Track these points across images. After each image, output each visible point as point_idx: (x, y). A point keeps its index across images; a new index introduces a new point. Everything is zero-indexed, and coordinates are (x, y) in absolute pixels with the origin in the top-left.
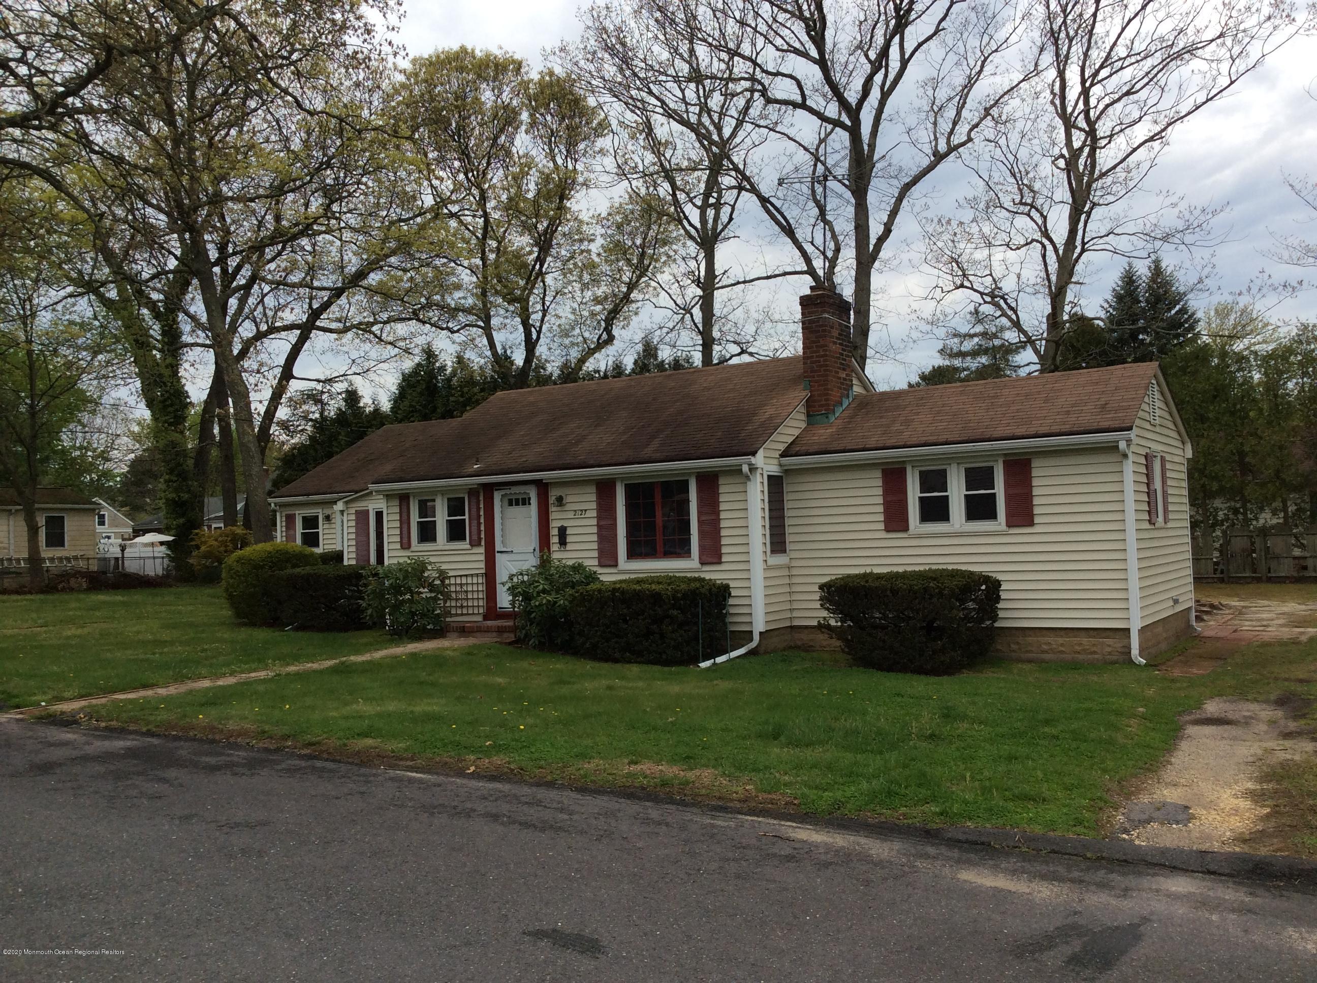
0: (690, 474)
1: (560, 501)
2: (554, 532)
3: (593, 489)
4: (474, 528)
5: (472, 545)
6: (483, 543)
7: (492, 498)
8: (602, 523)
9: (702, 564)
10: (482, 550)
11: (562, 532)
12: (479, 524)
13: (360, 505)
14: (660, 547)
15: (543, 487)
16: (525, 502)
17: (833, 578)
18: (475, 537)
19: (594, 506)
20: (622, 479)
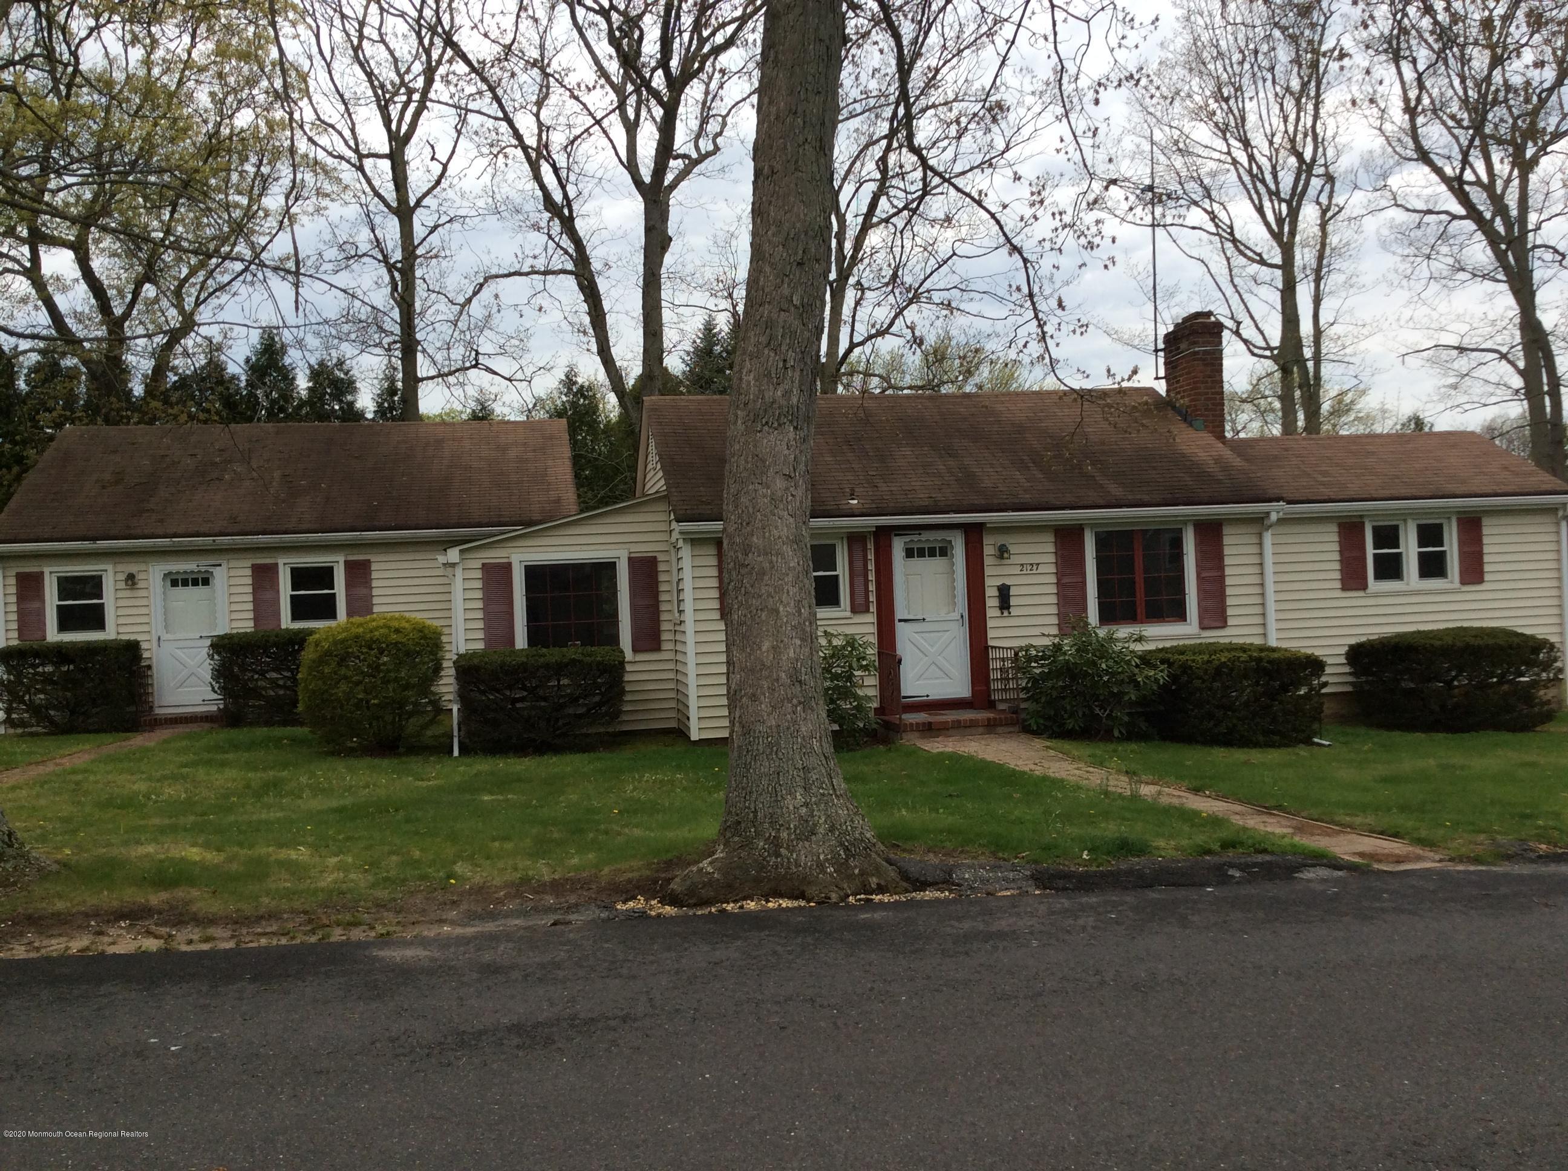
0: (1185, 523)
1: (1002, 552)
2: (991, 592)
3: (1050, 538)
4: (859, 590)
5: (855, 610)
6: (873, 608)
7: (890, 546)
8: (1065, 580)
9: (1203, 628)
10: (871, 618)
11: (1004, 594)
12: (866, 582)
13: (495, 556)
14: (1141, 610)
15: (974, 534)
16: (944, 551)
17: (1363, 639)
18: (860, 600)
19: (1052, 558)
20: (1092, 526)
